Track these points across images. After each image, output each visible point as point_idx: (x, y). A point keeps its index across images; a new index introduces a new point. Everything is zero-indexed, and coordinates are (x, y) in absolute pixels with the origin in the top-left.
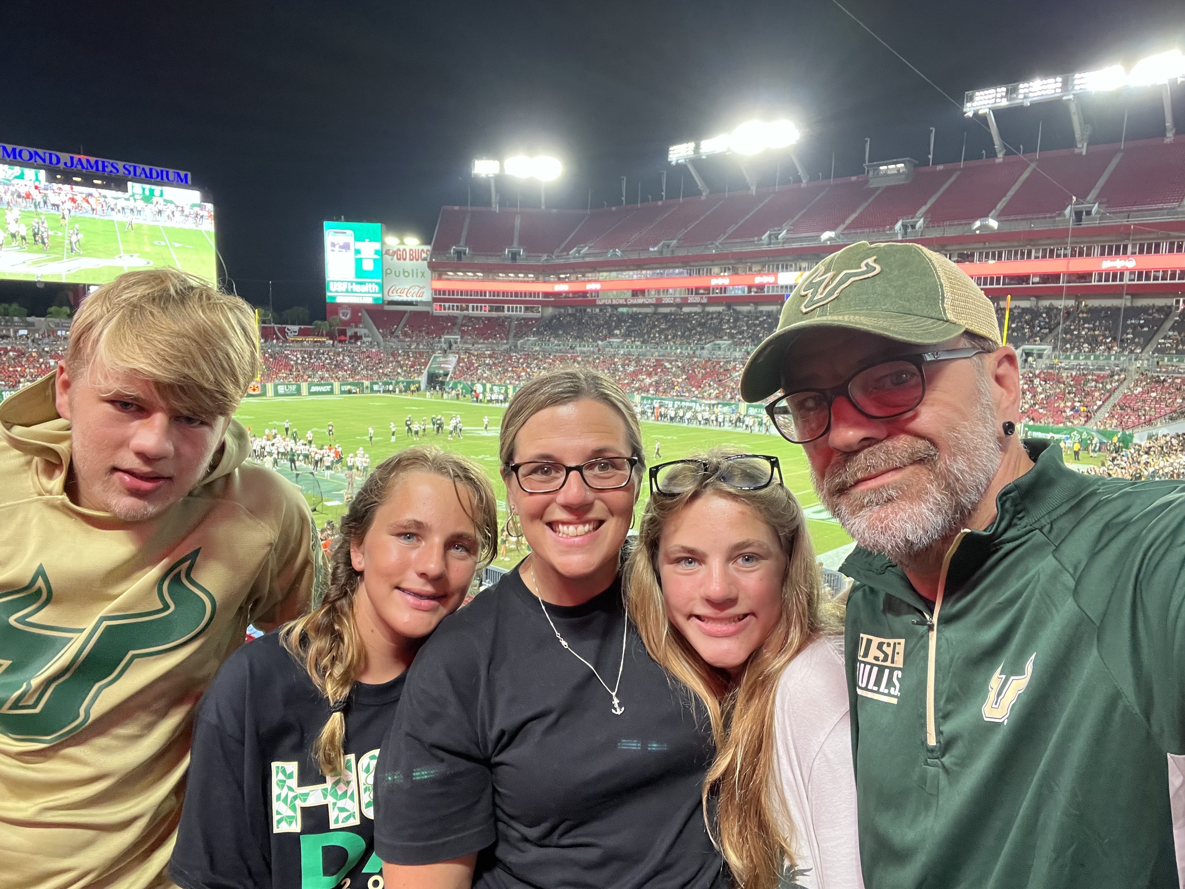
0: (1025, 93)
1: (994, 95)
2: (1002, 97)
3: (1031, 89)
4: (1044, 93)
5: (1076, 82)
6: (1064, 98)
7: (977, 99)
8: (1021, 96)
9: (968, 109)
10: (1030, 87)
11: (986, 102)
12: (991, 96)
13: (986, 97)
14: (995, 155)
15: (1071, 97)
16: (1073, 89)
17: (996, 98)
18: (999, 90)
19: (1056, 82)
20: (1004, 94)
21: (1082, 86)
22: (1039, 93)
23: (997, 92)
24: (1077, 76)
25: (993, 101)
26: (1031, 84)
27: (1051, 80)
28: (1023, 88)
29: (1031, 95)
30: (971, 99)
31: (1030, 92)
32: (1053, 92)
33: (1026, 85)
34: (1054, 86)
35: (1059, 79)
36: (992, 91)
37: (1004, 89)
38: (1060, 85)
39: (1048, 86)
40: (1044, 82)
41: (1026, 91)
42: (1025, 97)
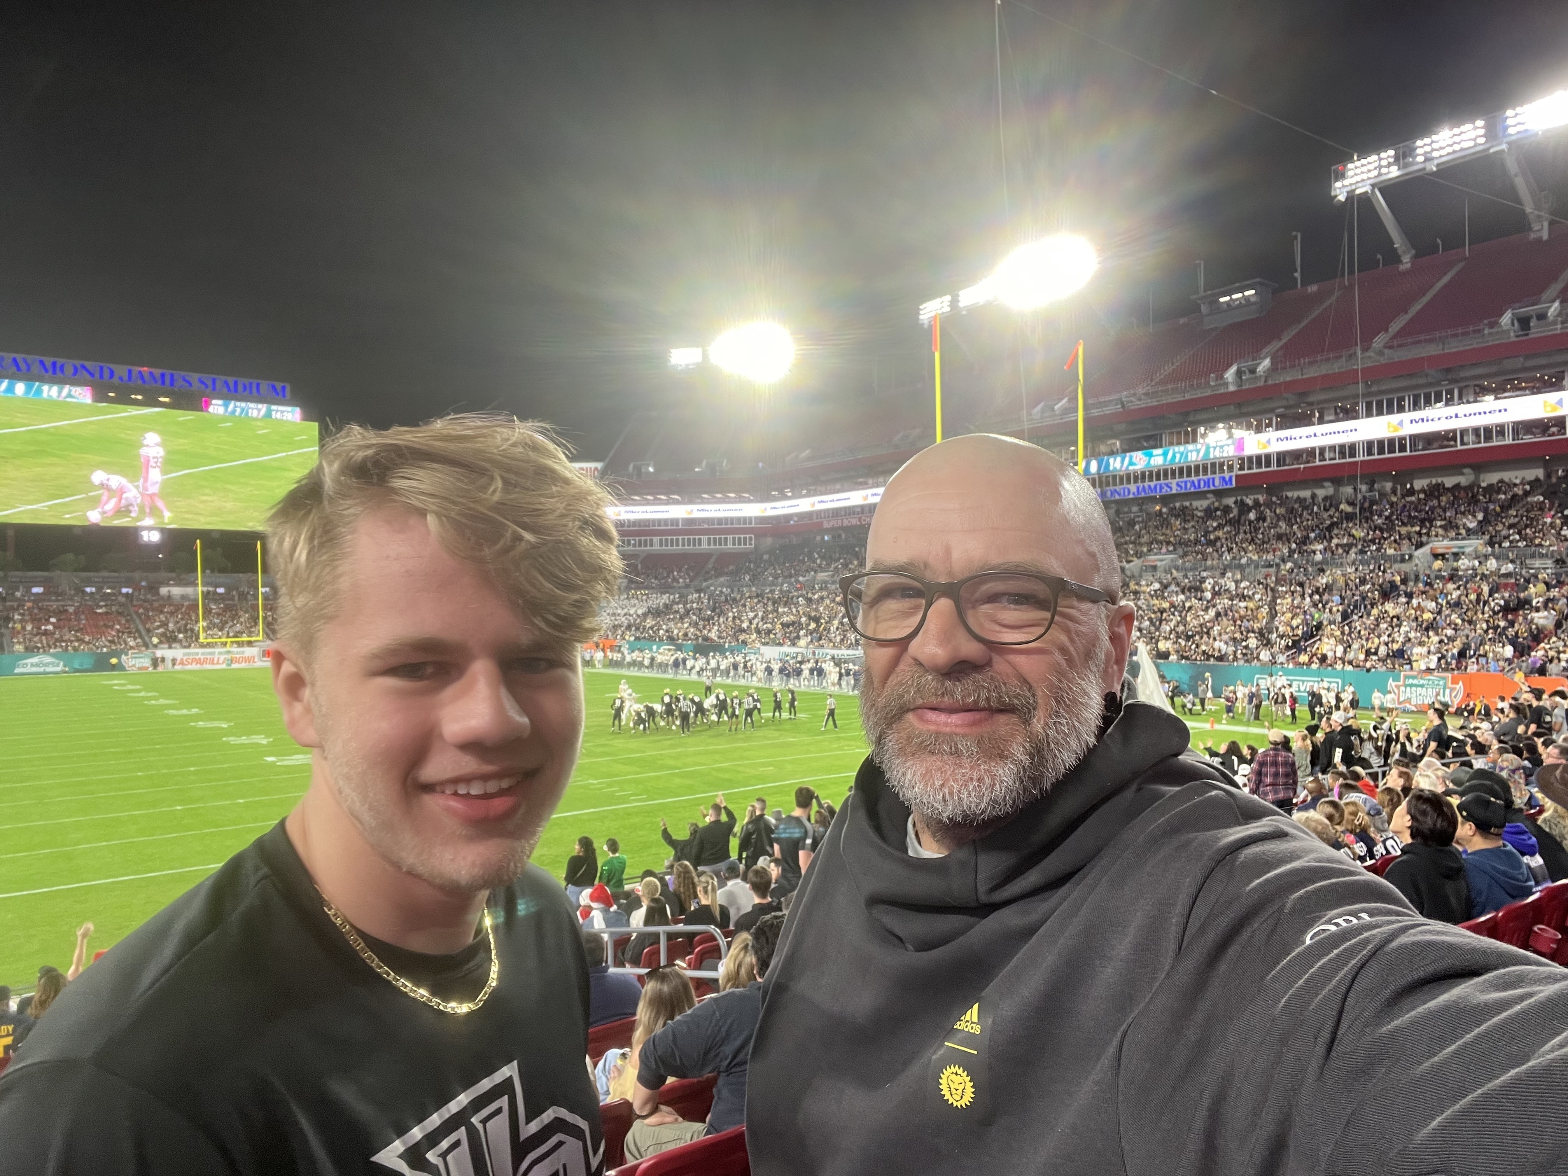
0: (1426, 153)
1: (1376, 164)
2: (1389, 165)
3: (1435, 146)
4: (1457, 147)
5: (1509, 122)
6: (1492, 151)
7: (1350, 173)
8: (1420, 159)
9: (1338, 191)
10: (1433, 142)
11: (1365, 176)
12: (1371, 167)
13: (1365, 169)
14: (1399, 261)
15: (1504, 147)
16: (1505, 136)
17: (1380, 167)
18: (1383, 155)
19: (1476, 128)
20: (1391, 160)
21: (1520, 128)
22: (1449, 150)
23: (1380, 159)
24: (1509, 113)
25: (1376, 173)
26: (1434, 137)
27: (1467, 127)
28: (1422, 146)
29: (1435, 154)
30: (1341, 176)
31: (1433, 150)
32: (1471, 144)
33: (1427, 140)
34: (1473, 134)
35: (1480, 123)
36: (1373, 158)
37: (1391, 153)
38: (1482, 132)
39: (1463, 137)
40: (1456, 131)
41: (1428, 149)
42: (1427, 160)
